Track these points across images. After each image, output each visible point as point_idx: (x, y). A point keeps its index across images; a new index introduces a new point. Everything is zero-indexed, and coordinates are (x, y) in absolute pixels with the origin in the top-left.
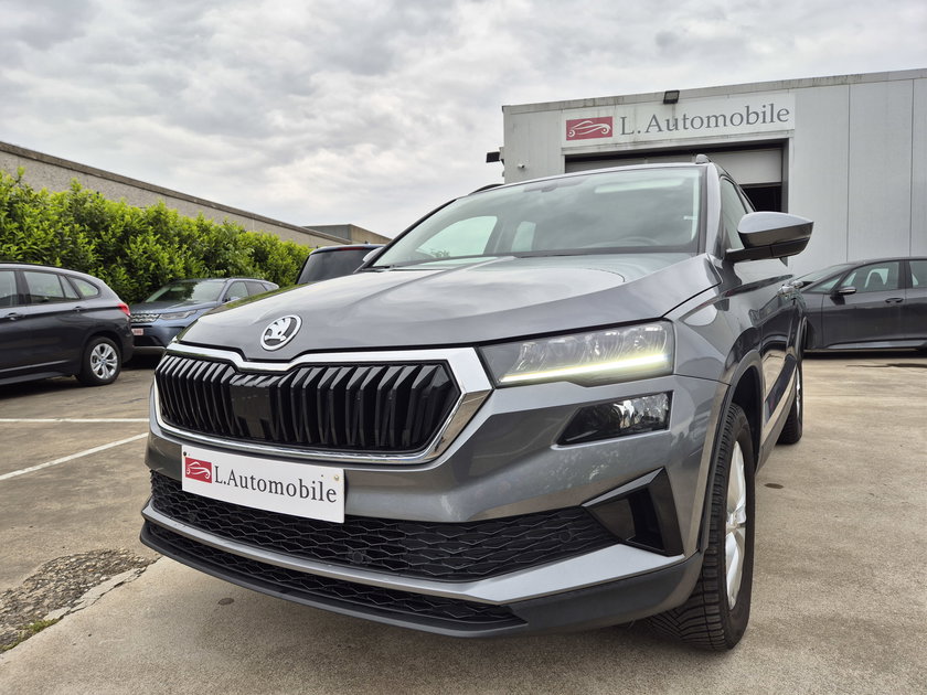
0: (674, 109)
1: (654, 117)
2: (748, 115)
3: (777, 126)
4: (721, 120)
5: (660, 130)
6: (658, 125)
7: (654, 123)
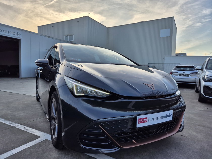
2: (13, 33)
3: (18, 36)
4: (8, 32)
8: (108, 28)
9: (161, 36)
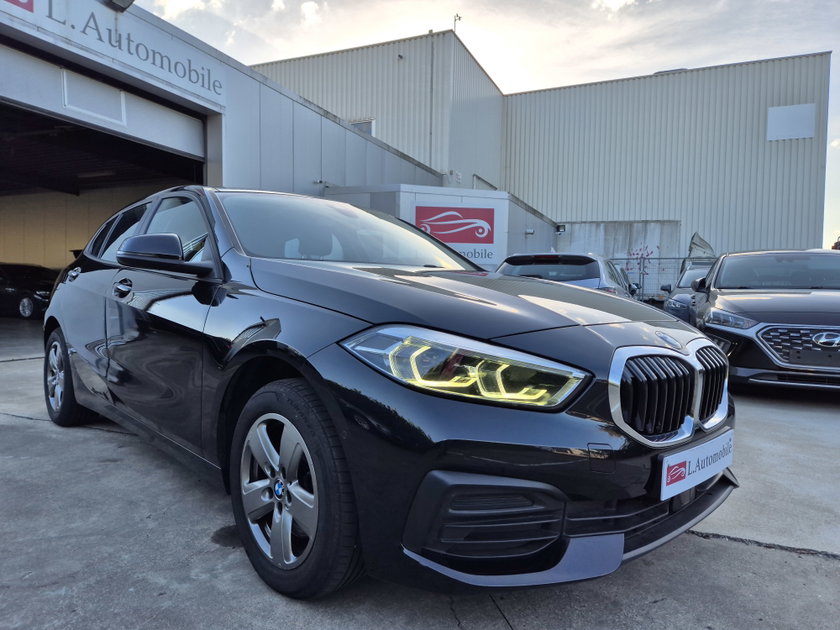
0: (116, 19)
1: (93, 16)
2: (190, 71)
3: (210, 95)
4: (165, 60)
5: (100, 39)
6: (97, 29)
7: (92, 24)
9: (773, 134)
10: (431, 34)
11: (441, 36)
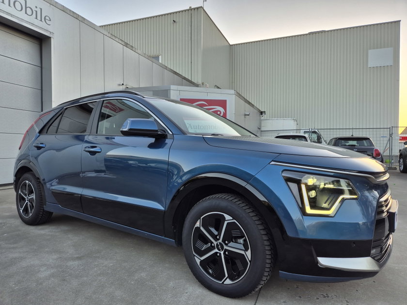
8: (232, 45)
9: (371, 64)
10: (191, 9)
11: (196, 10)
